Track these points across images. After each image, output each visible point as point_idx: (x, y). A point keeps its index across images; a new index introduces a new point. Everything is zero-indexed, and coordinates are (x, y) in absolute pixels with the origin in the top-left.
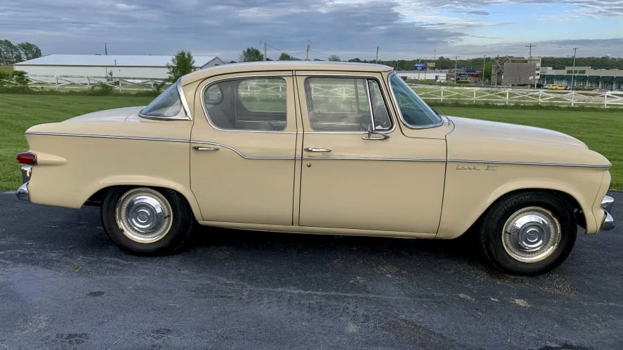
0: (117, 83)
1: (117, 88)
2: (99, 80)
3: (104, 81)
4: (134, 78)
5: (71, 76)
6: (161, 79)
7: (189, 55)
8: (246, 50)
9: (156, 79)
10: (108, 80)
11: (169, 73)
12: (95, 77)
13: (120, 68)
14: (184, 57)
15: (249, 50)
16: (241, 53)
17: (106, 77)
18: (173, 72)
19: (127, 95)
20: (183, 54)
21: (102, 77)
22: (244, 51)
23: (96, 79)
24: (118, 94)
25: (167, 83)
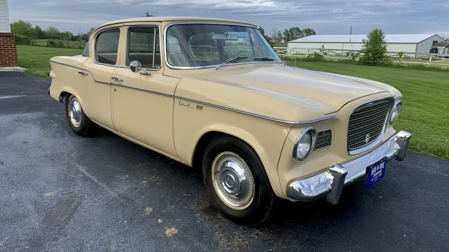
0: (326, 54)
1: (325, 57)
2: (315, 51)
3: (318, 51)
4: (338, 50)
5: (299, 48)
6: (357, 51)
7: (380, 32)
9: (353, 51)
10: (321, 51)
11: (364, 46)
12: (313, 49)
13: (352, 44)
14: (377, 33)
17: (319, 49)
18: (367, 45)
19: (331, 62)
20: (376, 31)
21: (317, 49)
23: (313, 50)
24: (326, 61)
25: (361, 54)
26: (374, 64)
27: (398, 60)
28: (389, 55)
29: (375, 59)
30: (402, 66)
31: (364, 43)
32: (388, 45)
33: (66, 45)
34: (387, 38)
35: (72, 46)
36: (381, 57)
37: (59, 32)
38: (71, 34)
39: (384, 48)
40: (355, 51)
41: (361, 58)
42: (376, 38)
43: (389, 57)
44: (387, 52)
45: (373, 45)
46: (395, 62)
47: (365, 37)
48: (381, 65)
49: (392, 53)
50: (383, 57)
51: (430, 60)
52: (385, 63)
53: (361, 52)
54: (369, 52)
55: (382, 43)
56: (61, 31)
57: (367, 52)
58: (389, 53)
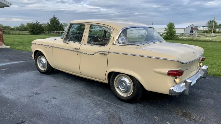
6: (162, 33)
7: (173, 24)
8: (209, 21)
9: (160, 33)
11: (165, 31)
14: (171, 24)
15: (210, 21)
16: (207, 22)
18: (167, 30)
20: (171, 23)
22: (208, 22)
25: (164, 34)
26: (171, 39)
27: (181, 37)
28: (177, 34)
29: (171, 36)
30: (183, 40)
31: (165, 29)
32: (177, 29)
33: (11, 33)
34: (176, 26)
35: (15, 34)
36: (174, 36)
37: (3, 26)
38: (10, 27)
39: (175, 32)
40: (161, 33)
41: (164, 36)
42: (171, 27)
43: (177, 35)
44: (176, 33)
45: (170, 30)
46: (180, 38)
47: (166, 26)
48: (174, 39)
49: (178, 33)
50: (175, 35)
51: (196, 37)
52: (176, 38)
53: (164, 33)
54: (168, 33)
55: (173, 29)
56: (4, 26)
57: (167, 33)
58: (177, 33)
